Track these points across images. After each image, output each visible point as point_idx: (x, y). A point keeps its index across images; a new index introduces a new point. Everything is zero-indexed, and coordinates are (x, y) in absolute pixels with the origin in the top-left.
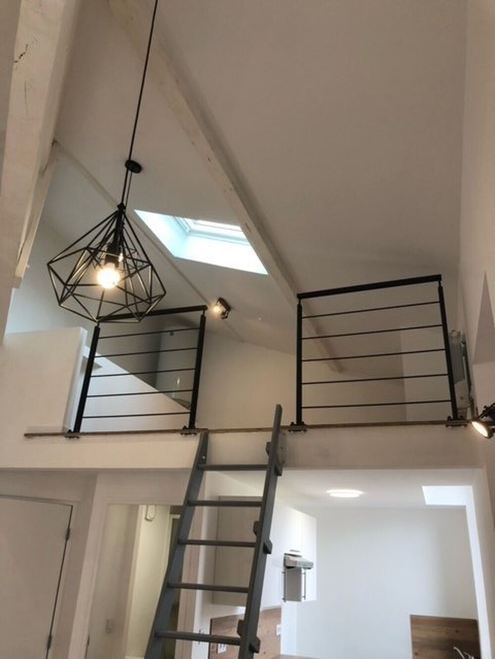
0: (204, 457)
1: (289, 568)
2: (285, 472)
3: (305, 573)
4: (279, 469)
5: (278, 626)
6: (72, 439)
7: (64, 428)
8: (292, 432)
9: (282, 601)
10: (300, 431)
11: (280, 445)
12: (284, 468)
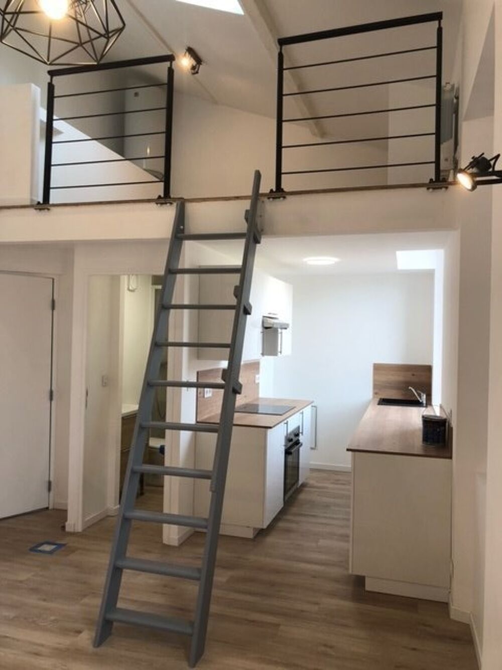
0: (182, 227)
1: (267, 328)
2: (264, 240)
3: (281, 333)
4: (258, 237)
5: (257, 376)
6: (42, 211)
7: (32, 200)
8: (271, 199)
9: (261, 356)
10: (279, 198)
11: (258, 213)
12: (262, 236)
